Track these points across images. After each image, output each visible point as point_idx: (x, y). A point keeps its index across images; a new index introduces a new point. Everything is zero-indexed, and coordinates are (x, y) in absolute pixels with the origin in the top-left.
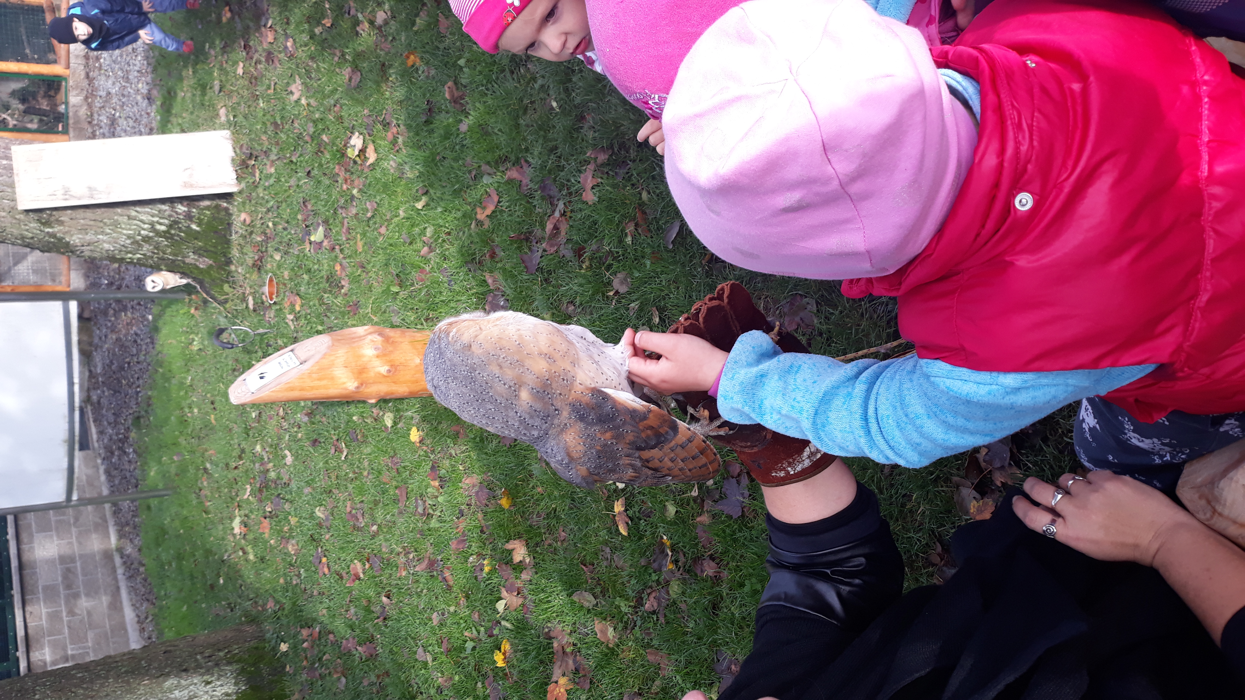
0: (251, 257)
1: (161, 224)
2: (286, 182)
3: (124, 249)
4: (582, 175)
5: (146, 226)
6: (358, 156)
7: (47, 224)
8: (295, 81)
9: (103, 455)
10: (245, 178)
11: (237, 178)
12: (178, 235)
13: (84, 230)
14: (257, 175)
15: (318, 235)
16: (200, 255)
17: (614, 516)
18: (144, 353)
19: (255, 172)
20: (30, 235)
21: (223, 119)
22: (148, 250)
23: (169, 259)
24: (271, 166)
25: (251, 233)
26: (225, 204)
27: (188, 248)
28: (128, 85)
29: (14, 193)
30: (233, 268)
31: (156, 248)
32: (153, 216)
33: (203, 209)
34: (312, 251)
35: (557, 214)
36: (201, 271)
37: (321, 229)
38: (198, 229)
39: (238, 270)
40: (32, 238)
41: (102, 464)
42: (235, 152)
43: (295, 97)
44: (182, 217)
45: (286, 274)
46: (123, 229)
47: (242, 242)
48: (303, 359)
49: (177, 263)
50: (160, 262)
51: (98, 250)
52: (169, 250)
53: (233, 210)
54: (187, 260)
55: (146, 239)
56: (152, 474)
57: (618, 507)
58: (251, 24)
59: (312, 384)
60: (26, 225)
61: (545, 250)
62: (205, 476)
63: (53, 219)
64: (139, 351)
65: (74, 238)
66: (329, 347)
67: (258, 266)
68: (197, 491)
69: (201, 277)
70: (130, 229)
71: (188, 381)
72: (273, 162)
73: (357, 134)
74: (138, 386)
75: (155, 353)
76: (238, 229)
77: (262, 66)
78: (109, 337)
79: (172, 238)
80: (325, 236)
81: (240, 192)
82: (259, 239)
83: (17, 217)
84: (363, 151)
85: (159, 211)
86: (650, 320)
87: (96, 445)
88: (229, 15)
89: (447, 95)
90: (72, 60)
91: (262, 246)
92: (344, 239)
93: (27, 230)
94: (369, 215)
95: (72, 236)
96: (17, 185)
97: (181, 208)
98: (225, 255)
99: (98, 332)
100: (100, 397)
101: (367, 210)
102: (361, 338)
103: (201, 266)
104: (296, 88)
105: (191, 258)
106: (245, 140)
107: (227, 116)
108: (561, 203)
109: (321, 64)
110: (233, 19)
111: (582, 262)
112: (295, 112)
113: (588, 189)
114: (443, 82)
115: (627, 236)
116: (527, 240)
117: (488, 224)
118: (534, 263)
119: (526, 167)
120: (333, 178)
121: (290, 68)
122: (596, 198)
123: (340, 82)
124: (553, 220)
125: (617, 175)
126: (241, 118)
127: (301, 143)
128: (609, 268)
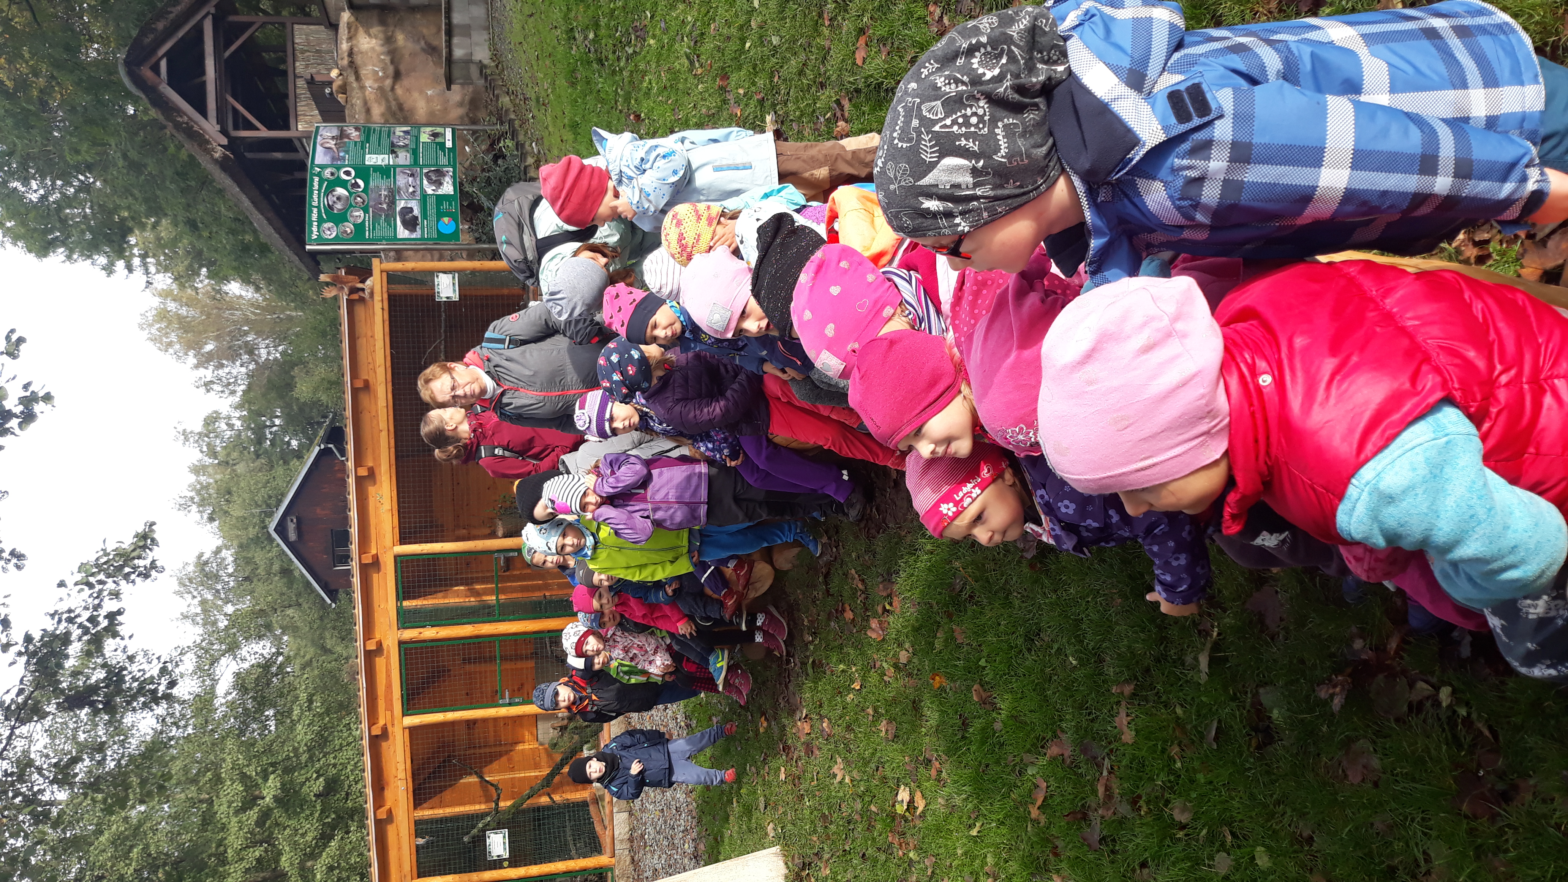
4: (1116, 719)
6: (907, 809)
8: (836, 762)
21: (772, 834)
24: (826, 867)
28: (674, 852)
35: (1105, 773)
42: (788, 868)
43: (839, 778)
58: (786, 723)
61: (1103, 817)
72: (826, 862)
73: (902, 787)
77: (803, 761)
84: (911, 802)
86: (1223, 843)
88: (765, 724)
89: (975, 698)
90: (618, 846)
94: (929, 871)
101: (926, 869)
104: (838, 768)
106: (795, 850)
107: (775, 830)
108: (1107, 760)
109: (857, 729)
110: (769, 726)
111: (1139, 809)
112: (841, 794)
113: (1125, 729)
114: (969, 688)
115: (1175, 762)
116: (1085, 817)
117: (1043, 819)
118: (1097, 838)
119: (1064, 737)
120: (888, 849)
121: (829, 750)
122: (1133, 733)
123: (878, 740)
124: (1103, 781)
125: (1147, 702)
126: (789, 827)
127: (851, 827)
128: (1167, 802)
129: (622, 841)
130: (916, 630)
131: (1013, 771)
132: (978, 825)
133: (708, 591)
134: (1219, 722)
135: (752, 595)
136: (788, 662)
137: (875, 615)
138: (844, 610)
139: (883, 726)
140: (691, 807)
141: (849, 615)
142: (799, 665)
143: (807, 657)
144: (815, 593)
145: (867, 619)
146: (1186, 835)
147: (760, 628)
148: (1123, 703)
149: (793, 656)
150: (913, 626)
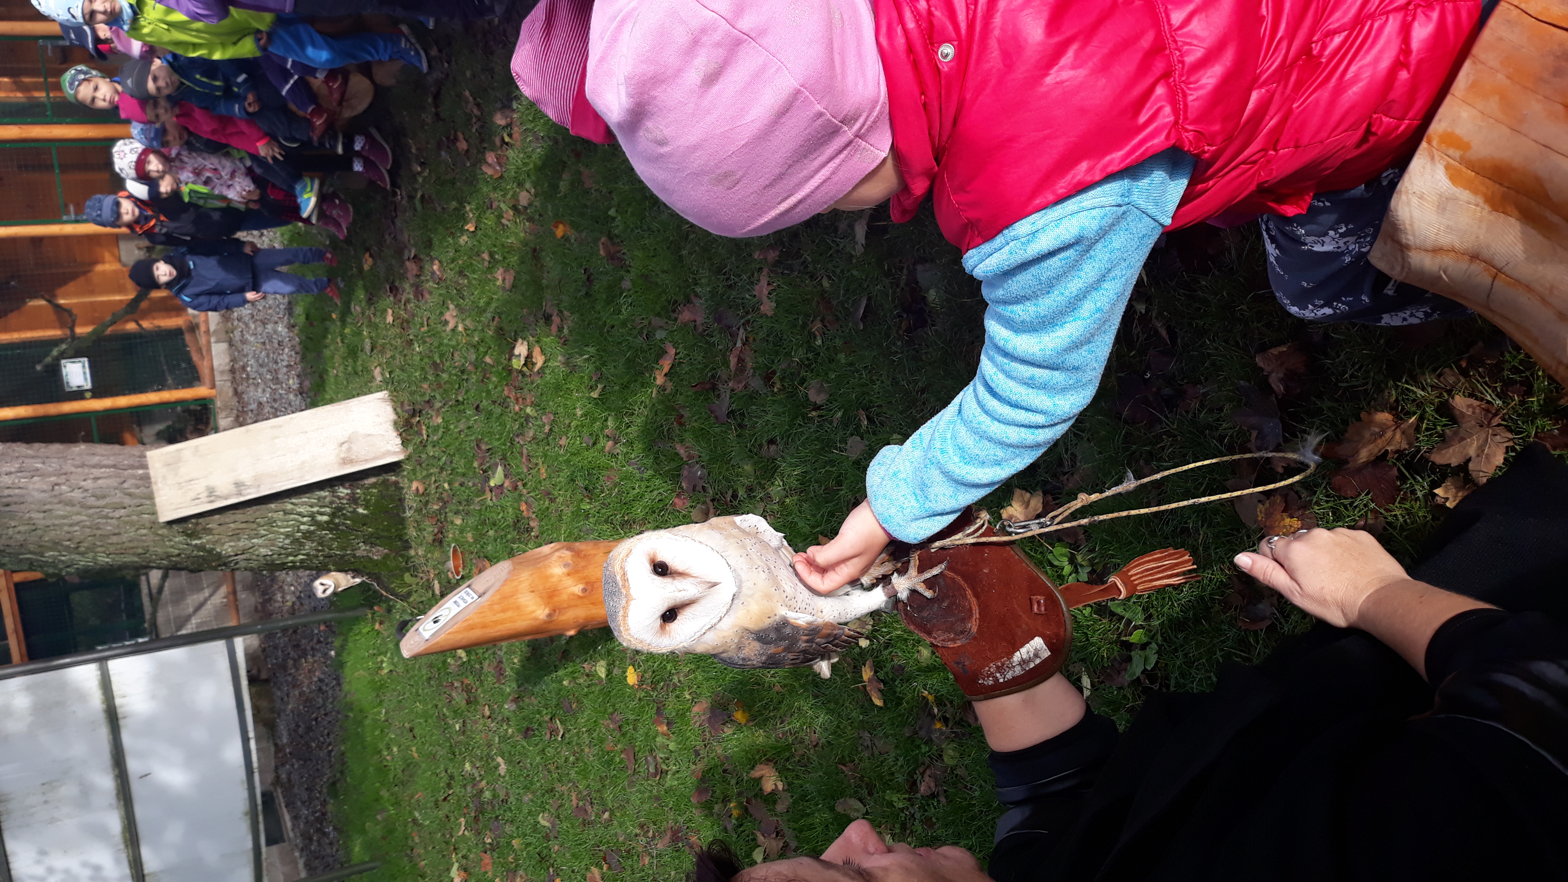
0: (430, 530)
1: (322, 514)
2: (456, 427)
3: (283, 552)
4: (757, 287)
5: (305, 519)
6: (525, 365)
7: (193, 535)
8: (448, 308)
9: (301, 846)
10: (411, 440)
11: (402, 444)
12: (343, 524)
13: (235, 536)
14: (424, 432)
15: (497, 478)
16: (373, 545)
17: (864, 687)
18: (330, 700)
19: (422, 429)
20: (177, 552)
21: (379, 378)
22: (311, 548)
23: (336, 555)
24: (437, 416)
25: (427, 502)
26: (394, 478)
27: (357, 537)
28: (279, 386)
29: (154, 505)
30: (412, 552)
31: (320, 544)
32: (311, 506)
33: (368, 489)
34: (494, 498)
35: (739, 344)
36: (376, 563)
37: (500, 469)
38: (365, 512)
39: (418, 552)
40: (179, 555)
41: (301, 856)
42: (397, 413)
43: (451, 325)
44: (345, 502)
45: (470, 537)
46: (280, 527)
47: (418, 517)
48: (481, 591)
49: (346, 558)
50: (327, 560)
51: (254, 557)
52: (335, 545)
53: (404, 483)
54: (358, 553)
55: (307, 535)
56: (357, 849)
57: (867, 673)
58: (393, 262)
59: (494, 619)
60: (170, 540)
61: (732, 390)
62: (416, 828)
63: (200, 527)
64: (325, 700)
65: (225, 547)
66: (510, 572)
67: (439, 541)
68: (409, 852)
69: (376, 571)
70: (287, 527)
71: (382, 717)
72: (438, 410)
73: (520, 341)
74: (330, 744)
75: (343, 695)
76: (411, 503)
77: (412, 305)
78: (291, 695)
79: (337, 529)
80: (506, 476)
81: (408, 458)
82: (436, 507)
83: (160, 532)
84: (529, 357)
85: (319, 499)
86: (859, 426)
87: (291, 835)
88: (370, 261)
89: (602, 252)
90: (218, 378)
91: (440, 514)
92: (525, 470)
93: (172, 547)
94: (547, 428)
95: (223, 544)
96: (156, 495)
97: (343, 491)
98: (400, 537)
99: (279, 693)
100: (289, 774)
101: (544, 425)
102: (547, 557)
103: (376, 558)
104: (451, 315)
105: (363, 549)
106: (405, 396)
107: (382, 374)
108: (742, 330)
109: (471, 276)
110: (375, 264)
111: (773, 385)
112: (454, 343)
113: (765, 299)
114: (596, 241)
115: (815, 337)
116: (714, 388)
117: (670, 386)
118: (724, 410)
119: (697, 302)
120: (504, 404)
121: (440, 295)
122: (774, 305)
123: (494, 289)
124: (736, 352)
125: (792, 270)
126: (398, 372)
127: (465, 377)
128: (803, 381)
129: (222, 372)
130: (540, 169)
131: (640, 333)
132: (600, 386)
133: (292, 107)
134: (869, 299)
135: (347, 114)
136: (395, 194)
137: (493, 148)
138: (456, 139)
139: (499, 274)
140: (294, 342)
141: (463, 145)
142: (406, 198)
143: (416, 190)
144: (423, 116)
145: (482, 152)
146: (820, 416)
147: (358, 154)
148: (765, 271)
149: (399, 188)
150: (535, 165)
